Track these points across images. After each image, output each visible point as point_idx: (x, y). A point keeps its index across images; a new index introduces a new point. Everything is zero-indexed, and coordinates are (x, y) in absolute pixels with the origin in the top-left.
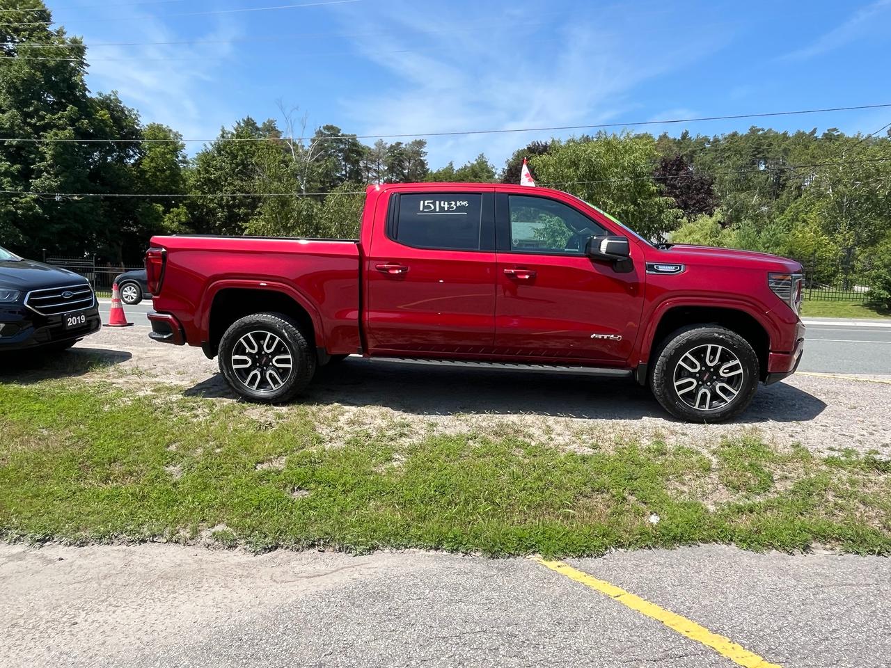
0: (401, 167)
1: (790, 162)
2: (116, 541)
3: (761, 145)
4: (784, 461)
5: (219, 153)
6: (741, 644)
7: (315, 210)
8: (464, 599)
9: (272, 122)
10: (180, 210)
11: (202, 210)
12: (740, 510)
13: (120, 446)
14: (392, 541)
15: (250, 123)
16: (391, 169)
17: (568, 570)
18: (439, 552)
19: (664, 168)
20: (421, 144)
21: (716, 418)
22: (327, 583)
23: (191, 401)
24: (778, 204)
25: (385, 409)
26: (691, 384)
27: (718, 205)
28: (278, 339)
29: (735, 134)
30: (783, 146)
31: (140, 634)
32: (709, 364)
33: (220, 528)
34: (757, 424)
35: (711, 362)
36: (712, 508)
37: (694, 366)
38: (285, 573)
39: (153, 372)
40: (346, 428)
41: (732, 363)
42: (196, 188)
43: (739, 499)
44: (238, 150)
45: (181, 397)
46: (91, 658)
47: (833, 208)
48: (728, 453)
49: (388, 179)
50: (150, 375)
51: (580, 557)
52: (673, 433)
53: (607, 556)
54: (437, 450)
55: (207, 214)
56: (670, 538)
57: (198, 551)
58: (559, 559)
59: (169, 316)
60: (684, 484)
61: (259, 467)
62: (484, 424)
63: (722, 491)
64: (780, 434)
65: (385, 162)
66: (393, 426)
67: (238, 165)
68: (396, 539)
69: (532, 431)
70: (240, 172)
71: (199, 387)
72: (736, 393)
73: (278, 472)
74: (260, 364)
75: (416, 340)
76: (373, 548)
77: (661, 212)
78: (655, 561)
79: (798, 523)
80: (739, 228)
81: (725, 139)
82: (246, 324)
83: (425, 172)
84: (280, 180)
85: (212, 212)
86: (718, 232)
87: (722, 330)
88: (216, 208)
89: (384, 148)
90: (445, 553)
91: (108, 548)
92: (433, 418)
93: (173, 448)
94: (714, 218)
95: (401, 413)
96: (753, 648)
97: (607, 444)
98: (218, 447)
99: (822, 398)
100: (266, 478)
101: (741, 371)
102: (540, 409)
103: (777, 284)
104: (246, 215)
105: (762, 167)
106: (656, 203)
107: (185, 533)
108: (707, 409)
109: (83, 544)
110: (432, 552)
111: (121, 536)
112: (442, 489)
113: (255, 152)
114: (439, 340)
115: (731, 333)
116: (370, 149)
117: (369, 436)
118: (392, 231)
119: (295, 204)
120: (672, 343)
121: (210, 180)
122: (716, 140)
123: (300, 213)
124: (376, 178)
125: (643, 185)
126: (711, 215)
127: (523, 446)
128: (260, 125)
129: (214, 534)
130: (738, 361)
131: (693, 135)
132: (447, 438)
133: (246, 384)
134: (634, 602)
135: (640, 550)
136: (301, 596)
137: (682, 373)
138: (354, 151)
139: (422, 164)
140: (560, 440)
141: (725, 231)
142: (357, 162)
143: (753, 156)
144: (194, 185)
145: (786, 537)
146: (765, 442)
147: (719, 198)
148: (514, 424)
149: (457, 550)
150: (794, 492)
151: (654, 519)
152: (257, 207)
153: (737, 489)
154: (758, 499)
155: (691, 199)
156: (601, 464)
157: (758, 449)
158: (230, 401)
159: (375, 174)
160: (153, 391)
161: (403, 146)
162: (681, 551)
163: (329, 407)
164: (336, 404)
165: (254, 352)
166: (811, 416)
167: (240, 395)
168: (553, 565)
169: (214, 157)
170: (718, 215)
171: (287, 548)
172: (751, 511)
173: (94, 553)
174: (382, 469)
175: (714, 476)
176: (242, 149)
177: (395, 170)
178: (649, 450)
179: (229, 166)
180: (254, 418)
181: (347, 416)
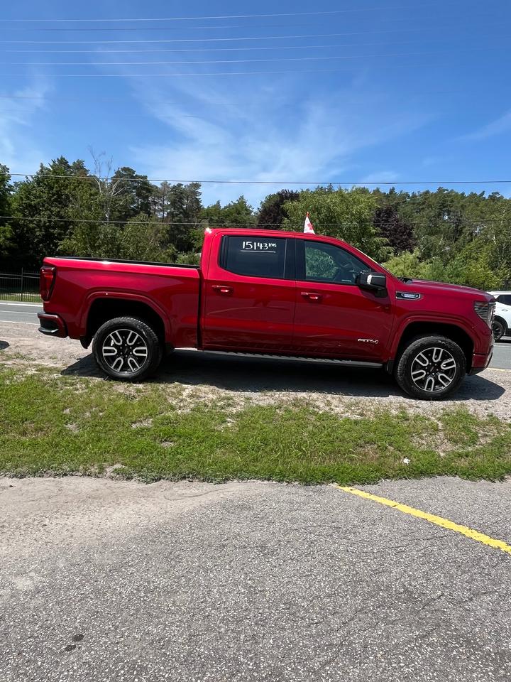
0: (181, 203)
1: (465, 215)
2: (45, 475)
3: (445, 201)
4: (484, 424)
5: (38, 184)
6: (476, 530)
7: (118, 234)
8: (299, 508)
9: (81, 162)
10: (6, 228)
11: (23, 229)
12: (460, 455)
13: (28, 410)
14: (239, 475)
15: (63, 161)
16: (173, 204)
17: (357, 491)
18: (270, 482)
19: (378, 215)
20: (197, 186)
21: (439, 397)
22: (205, 500)
23: (70, 379)
24: (457, 245)
25: (212, 387)
26: (422, 374)
27: (415, 245)
28: (138, 335)
29: (427, 192)
30: (461, 203)
31: (93, 531)
32: (434, 361)
33: (118, 466)
34: (464, 402)
35: (436, 359)
36: (442, 454)
37: (424, 361)
38: (172, 494)
39: (31, 356)
40: (188, 400)
41: (448, 361)
42: (19, 211)
43: (458, 448)
44: (54, 183)
45: (60, 376)
46: (68, 545)
47: (495, 251)
48: (449, 419)
49: (170, 212)
50: (29, 359)
51: (364, 484)
52: (411, 406)
53: (380, 484)
54: (256, 416)
55: (27, 232)
56: (417, 472)
57: (106, 481)
58: (350, 485)
59: (56, 316)
60: (422, 439)
61: (134, 426)
62: (284, 398)
63: (447, 444)
64: (479, 408)
65: (169, 199)
66: (221, 399)
67: (53, 195)
68: (241, 474)
69: (318, 403)
70: (56, 200)
71: (70, 369)
72: (451, 380)
73: (149, 430)
74: (123, 353)
75: (231, 339)
76: (226, 480)
77: (378, 248)
78: (411, 487)
79: (496, 463)
80: (431, 262)
81: (421, 195)
82: (115, 324)
83: (199, 208)
84: (89, 209)
85: (32, 231)
86: (416, 264)
87: (443, 338)
88: (35, 228)
89: (168, 187)
90: (274, 482)
91: (41, 479)
92: (247, 394)
93: (67, 411)
94: (414, 255)
95: (224, 390)
96: (483, 532)
97: (369, 413)
98: (100, 411)
99: (501, 385)
100: (141, 433)
101: (455, 366)
102: (320, 389)
103: (479, 309)
104: (60, 234)
105: (446, 218)
106: (374, 242)
107: (94, 469)
108: (432, 391)
109: (22, 477)
110: (266, 482)
111: (49, 471)
112: (265, 441)
113: (67, 185)
114: (247, 339)
115: (449, 340)
116: (157, 188)
117: (206, 405)
118: (223, 262)
119: (102, 228)
120: (411, 346)
121: (30, 205)
122: (414, 196)
123: (106, 235)
124: (161, 210)
125: (366, 228)
126: (412, 252)
127: (314, 413)
128: (71, 164)
129: (116, 470)
130: (453, 359)
131: (397, 191)
132: (261, 408)
133: (112, 367)
134: (405, 509)
135: (400, 481)
136: (191, 508)
137: (417, 366)
138: (144, 188)
139: (198, 201)
140: (337, 410)
141: (422, 264)
142: (147, 197)
143: (441, 209)
144: (17, 209)
145: (490, 471)
146: (470, 413)
147: (416, 239)
148: (305, 399)
149: (283, 480)
150: (492, 444)
151: (406, 461)
152: (68, 229)
153: (456, 442)
154: (470, 449)
155: (397, 239)
156: (368, 426)
157: (467, 417)
158: (100, 379)
159: (160, 207)
160: (37, 371)
161: (183, 187)
162: (426, 481)
163: (172, 385)
164: (176, 383)
165: (119, 344)
166: (496, 397)
167: (108, 375)
168: (347, 489)
169: (34, 187)
170: (417, 253)
171: (167, 479)
172: (467, 456)
173: (32, 483)
174: (221, 427)
175: (441, 434)
176: (57, 182)
177: (176, 205)
178: (397, 417)
179: (46, 195)
180: (121, 391)
181: (187, 391)
